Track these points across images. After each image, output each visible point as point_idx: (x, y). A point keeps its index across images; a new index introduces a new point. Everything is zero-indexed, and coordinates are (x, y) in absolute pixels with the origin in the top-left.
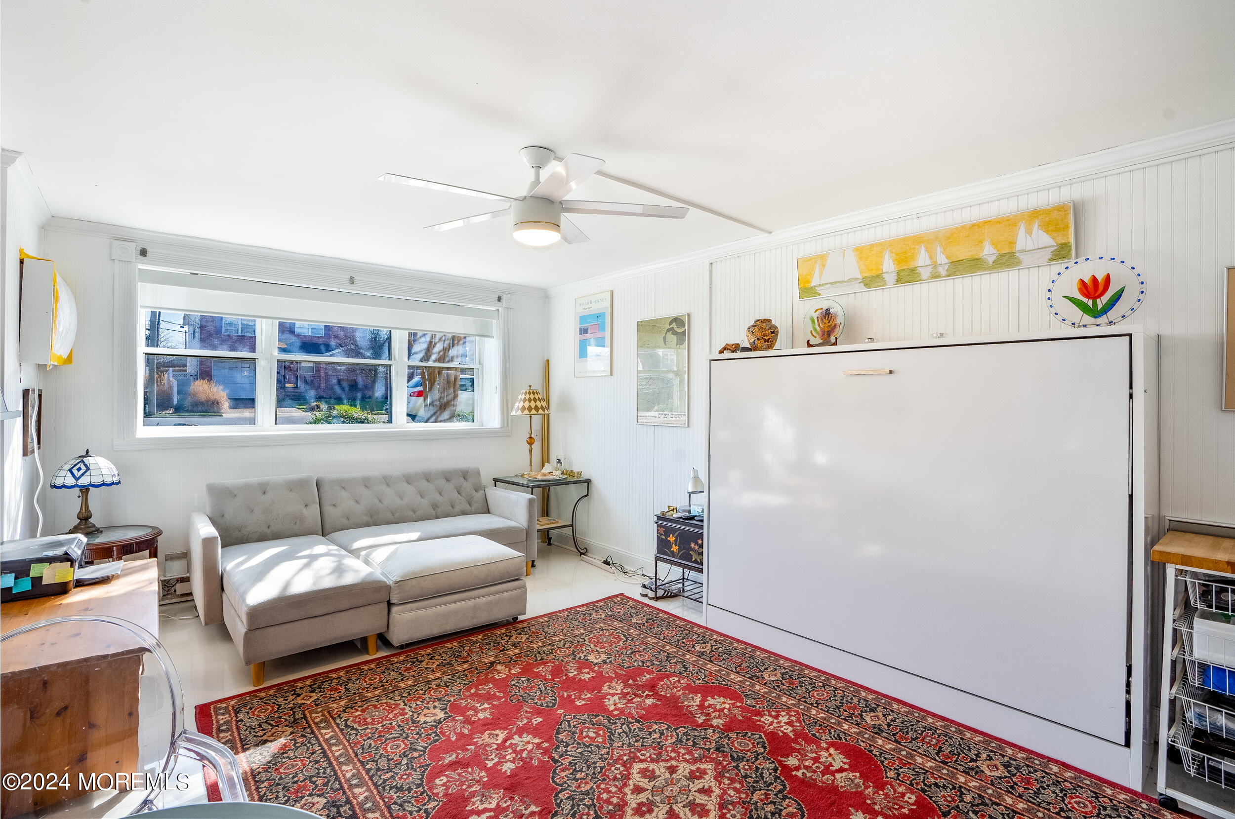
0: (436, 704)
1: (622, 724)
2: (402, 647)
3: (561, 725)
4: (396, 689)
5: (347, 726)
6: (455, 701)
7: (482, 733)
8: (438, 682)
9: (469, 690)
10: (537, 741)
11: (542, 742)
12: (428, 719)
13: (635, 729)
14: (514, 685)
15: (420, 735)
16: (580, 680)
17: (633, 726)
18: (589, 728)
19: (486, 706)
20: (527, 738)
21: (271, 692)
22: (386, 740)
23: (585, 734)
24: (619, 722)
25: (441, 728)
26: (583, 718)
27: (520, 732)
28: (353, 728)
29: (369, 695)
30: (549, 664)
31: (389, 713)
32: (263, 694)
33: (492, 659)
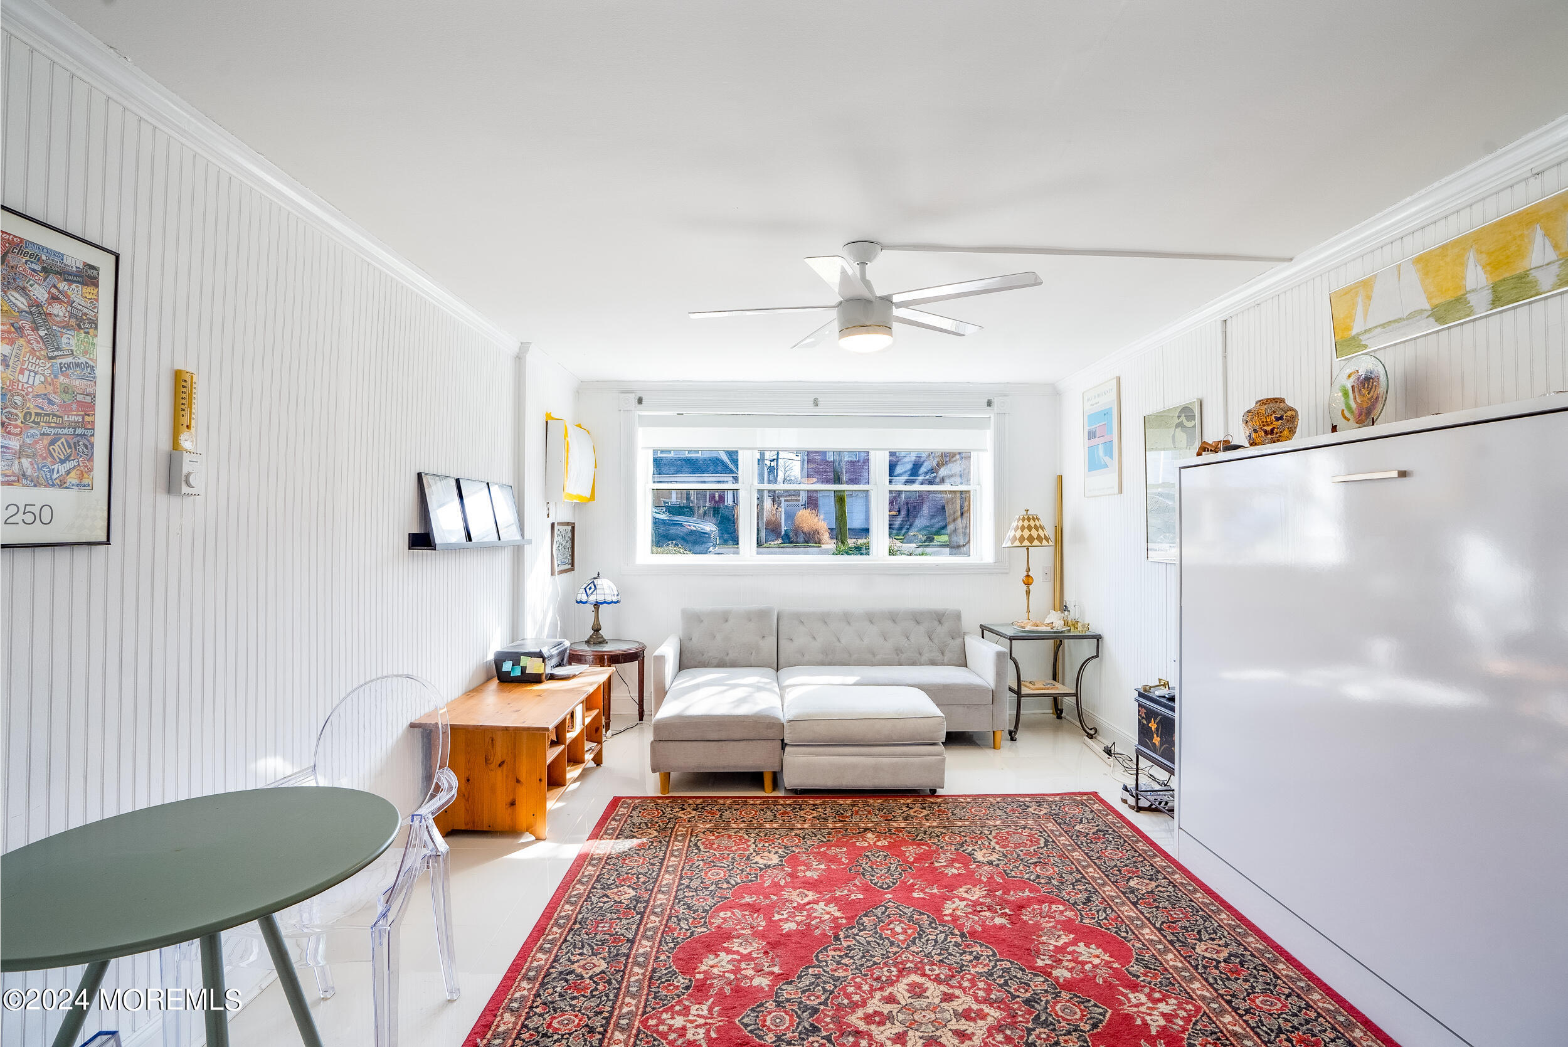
0: (780, 851)
1: (941, 932)
2: (795, 791)
3: (876, 909)
4: (760, 827)
5: (696, 845)
6: (799, 853)
7: (795, 888)
8: (798, 832)
9: (819, 847)
10: (839, 914)
11: (842, 918)
12: (761, 861)
13: (950, 942)
14: (867, 856)
15: (742, 872)
16: (942, 872)
17: (952, 938)
18: (901, 922)
19: (823, 867)
20: (833, 909)
21: (667, 801)
22: (714, 866)
23: (892, 926)
24: (940, 928)
25: (765, 872)
26: (906, 910)
27: (834, 900)
28: (698, 849)
29: (734, 825)
30: (924, 847)
31: (735, 845)
32: (660, 801)
33: (870, 825)
